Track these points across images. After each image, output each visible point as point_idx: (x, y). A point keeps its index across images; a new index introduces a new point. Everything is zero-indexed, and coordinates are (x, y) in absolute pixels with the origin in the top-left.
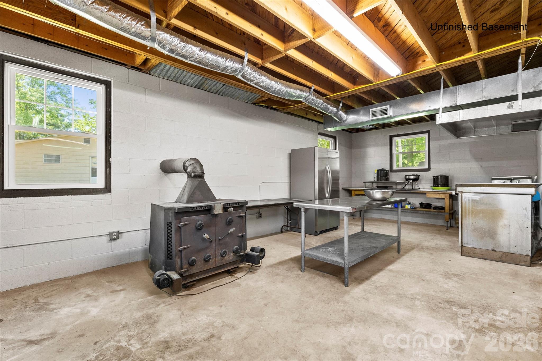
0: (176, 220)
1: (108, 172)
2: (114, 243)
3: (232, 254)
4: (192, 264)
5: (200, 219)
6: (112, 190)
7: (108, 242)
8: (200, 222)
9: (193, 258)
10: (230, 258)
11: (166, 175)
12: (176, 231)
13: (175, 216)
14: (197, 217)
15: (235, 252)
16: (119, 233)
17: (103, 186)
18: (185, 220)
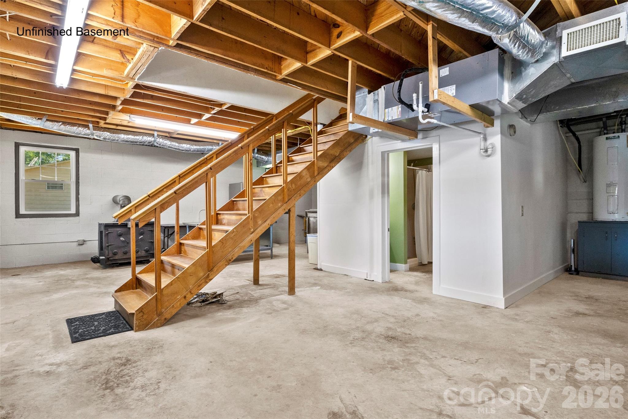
0: (105, 230)
1: (77, 203)
2: (81, 247)
3: (144, 252)
4: (115, 254)
5: (120, 230)
6: (80, 215)
7: (77, 246)
8: (120, 232)
9: (115, 251)
10: (142, 254)
11: (117, 205)
12: (105, 236)
13: (104, 228)
14: (118, 229)
15: (147, 251)
16: (84, 241)
17: (75, 212)
18: (110, 230)
